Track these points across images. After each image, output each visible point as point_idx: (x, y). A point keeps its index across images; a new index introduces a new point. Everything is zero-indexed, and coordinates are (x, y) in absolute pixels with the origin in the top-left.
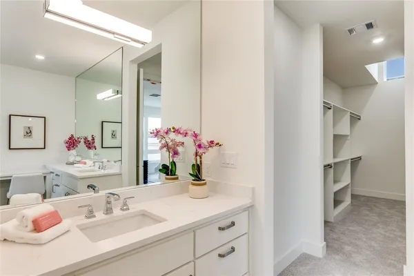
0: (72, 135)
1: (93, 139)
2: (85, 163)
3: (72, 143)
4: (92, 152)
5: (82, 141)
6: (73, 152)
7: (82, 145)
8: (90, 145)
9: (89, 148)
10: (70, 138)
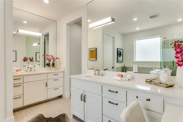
0: (25, 57)
1: (32, 58)
2: (29, 66)
3: (25, 60)
4: (32, 63)
5: (29, 59)
6: (26, 62)
7: (29, 60)
8: (31, 60)
9: (31, 61)
10: (25, 58)
